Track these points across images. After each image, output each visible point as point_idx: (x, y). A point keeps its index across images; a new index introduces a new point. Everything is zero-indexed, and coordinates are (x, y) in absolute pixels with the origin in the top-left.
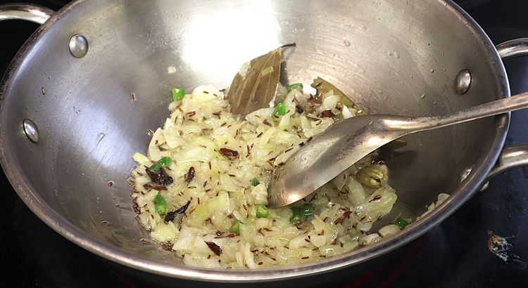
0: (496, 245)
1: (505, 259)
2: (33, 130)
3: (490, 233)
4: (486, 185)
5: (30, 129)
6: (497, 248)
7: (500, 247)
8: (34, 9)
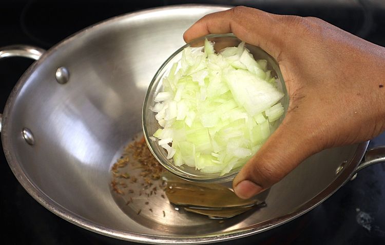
0: (362, 219)
1: (369, 229)
2: (30, 136)
3: (358, 210)
4: (355, 176)
5: (27, 135)
6: (363, 221)
7: (365, 220)
8: (31, 48)
